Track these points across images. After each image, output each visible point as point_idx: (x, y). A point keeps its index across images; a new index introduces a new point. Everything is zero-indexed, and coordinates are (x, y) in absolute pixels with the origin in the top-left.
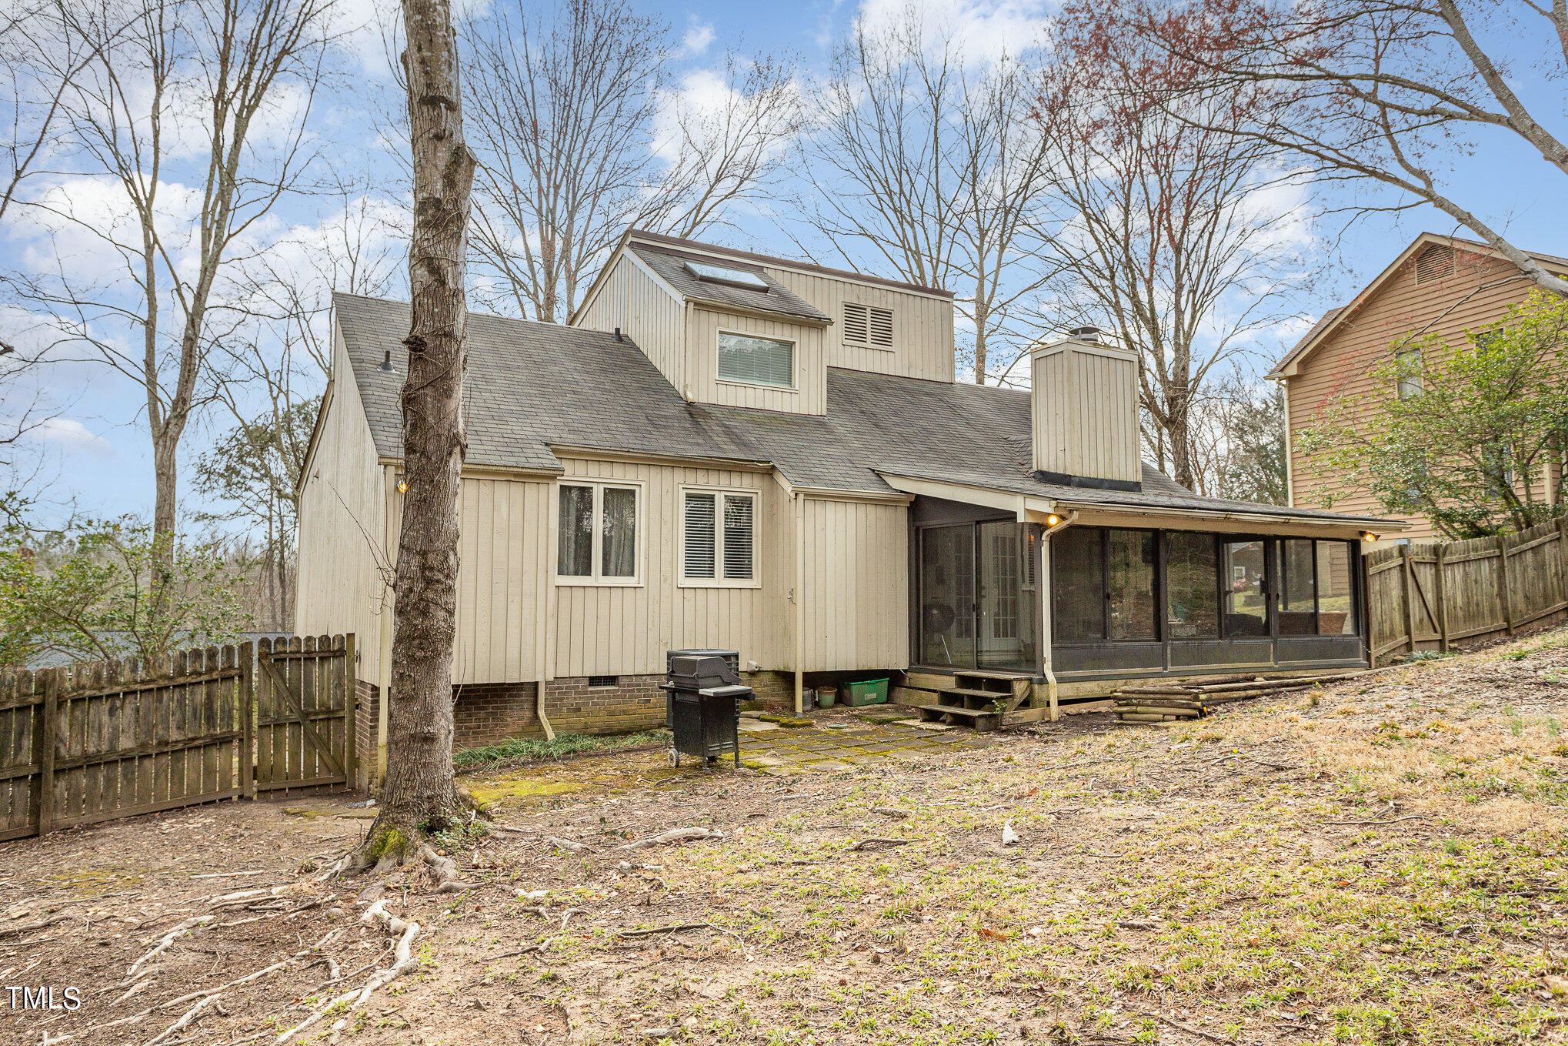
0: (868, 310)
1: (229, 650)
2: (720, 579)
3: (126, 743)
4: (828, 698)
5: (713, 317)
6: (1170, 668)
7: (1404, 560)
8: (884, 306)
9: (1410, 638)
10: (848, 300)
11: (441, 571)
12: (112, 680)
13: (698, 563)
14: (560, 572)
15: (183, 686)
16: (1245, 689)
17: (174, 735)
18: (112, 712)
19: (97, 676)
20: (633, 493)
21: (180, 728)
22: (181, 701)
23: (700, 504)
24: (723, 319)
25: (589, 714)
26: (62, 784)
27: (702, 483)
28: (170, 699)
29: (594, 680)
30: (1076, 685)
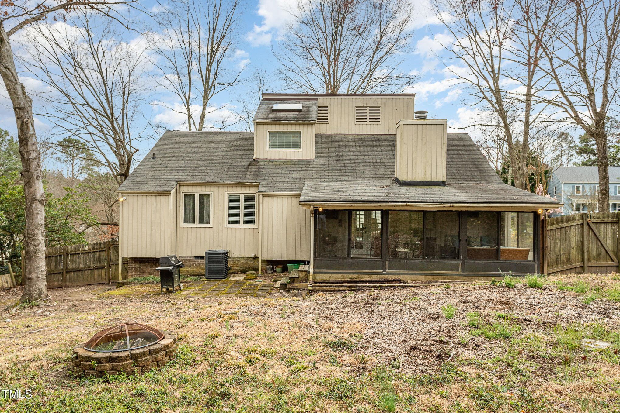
0: (368, 108)
1: (104, 242)
2: (241, 225)
3: (82, 266)
4: (279, 269)
5: (266, 126)
6: (387, 271)
7: (583, 221)
8: (376, 105)
9: (584, 263)
10: (358, 105)
11: (32, 235)
12: (78, 250)
13: (233, 218)
14: (185, 222)
15: (94, 252)
16: (339, 287)
17: (92, 265)
18: (78, 258)
19: (75, 248)
20: (209, 195)
21: (93, 263)
22: (94, 256)
23: (233, 198)
24: (270, 126)
25: (194, 268)
26: (68, 275)
27: (234, 191)
28: (91, 255)
29: (196, 258)
30: (329, 275)
